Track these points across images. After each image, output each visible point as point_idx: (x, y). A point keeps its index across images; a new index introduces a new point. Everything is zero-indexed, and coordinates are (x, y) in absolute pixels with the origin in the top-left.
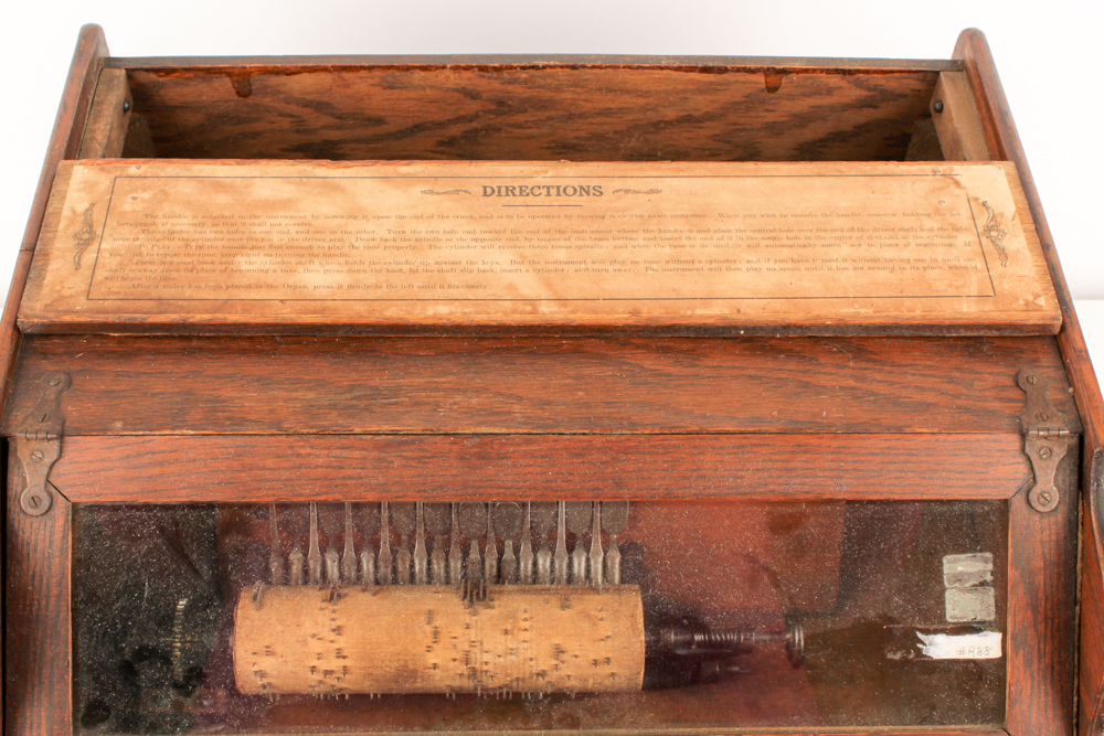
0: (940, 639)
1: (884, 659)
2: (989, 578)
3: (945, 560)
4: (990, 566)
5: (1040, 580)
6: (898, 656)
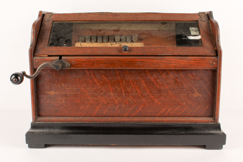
0: (191, 37)
1: (182, 39)
2: (197, 30)
3: (190, 28)
4: (197, 29)
5: (205, 29)
6: (184, 39)
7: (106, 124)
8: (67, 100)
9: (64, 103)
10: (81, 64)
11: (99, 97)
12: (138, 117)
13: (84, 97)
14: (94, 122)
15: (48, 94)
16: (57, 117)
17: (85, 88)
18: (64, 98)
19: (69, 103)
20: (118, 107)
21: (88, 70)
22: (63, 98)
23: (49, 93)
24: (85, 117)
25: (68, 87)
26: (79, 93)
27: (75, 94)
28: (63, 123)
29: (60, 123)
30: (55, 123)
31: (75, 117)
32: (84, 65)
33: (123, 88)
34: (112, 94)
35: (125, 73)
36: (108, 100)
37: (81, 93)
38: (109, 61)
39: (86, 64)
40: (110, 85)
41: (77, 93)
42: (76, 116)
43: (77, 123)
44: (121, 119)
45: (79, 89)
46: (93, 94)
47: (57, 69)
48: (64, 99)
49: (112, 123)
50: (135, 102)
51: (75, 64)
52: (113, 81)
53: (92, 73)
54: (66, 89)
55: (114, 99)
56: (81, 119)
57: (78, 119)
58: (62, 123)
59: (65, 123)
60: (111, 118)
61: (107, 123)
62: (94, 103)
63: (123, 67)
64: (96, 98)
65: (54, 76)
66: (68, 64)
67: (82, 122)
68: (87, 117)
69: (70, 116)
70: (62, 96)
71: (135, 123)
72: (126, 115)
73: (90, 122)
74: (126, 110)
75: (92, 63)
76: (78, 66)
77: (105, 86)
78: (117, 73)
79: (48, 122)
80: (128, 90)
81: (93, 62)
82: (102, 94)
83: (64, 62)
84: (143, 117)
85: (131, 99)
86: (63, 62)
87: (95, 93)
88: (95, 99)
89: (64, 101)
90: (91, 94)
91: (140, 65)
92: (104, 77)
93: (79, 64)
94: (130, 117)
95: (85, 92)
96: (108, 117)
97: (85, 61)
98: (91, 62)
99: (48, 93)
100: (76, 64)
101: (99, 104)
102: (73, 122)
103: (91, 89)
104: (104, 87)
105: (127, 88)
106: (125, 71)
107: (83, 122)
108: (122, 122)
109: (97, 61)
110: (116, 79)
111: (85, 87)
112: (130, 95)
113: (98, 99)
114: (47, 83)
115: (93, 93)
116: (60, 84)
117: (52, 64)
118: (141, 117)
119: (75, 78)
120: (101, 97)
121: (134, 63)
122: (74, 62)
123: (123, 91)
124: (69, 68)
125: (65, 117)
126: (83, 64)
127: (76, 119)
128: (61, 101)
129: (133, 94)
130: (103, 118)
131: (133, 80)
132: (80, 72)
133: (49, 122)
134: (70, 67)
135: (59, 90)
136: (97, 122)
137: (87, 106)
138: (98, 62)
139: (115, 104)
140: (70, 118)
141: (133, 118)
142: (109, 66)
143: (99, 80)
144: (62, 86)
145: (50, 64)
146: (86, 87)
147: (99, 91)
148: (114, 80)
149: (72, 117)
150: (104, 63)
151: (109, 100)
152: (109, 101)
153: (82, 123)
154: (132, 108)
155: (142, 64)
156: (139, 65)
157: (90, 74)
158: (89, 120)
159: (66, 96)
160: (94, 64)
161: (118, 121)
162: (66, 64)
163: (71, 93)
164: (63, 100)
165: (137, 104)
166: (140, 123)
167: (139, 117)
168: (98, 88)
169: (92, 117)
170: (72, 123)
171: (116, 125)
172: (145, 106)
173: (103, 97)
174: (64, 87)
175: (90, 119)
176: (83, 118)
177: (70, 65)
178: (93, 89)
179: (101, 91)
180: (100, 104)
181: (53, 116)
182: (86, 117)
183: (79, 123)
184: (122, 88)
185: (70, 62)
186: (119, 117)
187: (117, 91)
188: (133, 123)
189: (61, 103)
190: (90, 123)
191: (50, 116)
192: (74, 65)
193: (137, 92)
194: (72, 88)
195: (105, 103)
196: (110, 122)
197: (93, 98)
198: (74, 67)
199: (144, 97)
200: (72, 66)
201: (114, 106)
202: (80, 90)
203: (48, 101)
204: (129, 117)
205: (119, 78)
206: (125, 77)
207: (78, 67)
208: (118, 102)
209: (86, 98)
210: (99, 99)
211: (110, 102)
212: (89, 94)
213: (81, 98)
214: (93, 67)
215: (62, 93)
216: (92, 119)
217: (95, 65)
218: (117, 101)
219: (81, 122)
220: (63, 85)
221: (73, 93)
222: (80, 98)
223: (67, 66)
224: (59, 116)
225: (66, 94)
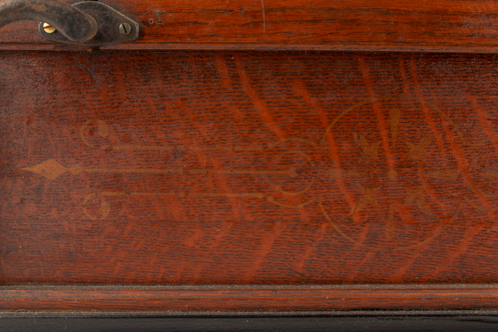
7: (310, 316)
8: (120, 204)
9: (105, 216)
10: (195, 23)
11: (278, 188)
12: (453, 282)
13: (205, 190)
14: (253, 309)
15: (31, 173)
16: (75, 287)
17: (208, 143)
18: (109, 194)
19: (131, 217)
20: (363, 236)
21: (227, 55)
22: (104, 194)
23: (37, 169)
24: (205, 287)
25: (127, 140)
26: (181, 171)
27: (161, 175)
28: (101, 317)
29: (84, 313)
30: (63, 313)
31: (161, 283)
32: (208, 29)
33: (390, 144)
34: (336, 174)
35: (403, 74)
36: (316, 204)
37: (191, 171)
38: (331, 9)
39: (217, 25)
40: (328, 130)
41: (172, 171)
42: (164, 282)
43: (170, 313)
44: (378, 295)
45: (181, 148)
46: (246, 175)
47: (71, 32)
48: (107, 198)
49: (338, 313)
50: (445, 214)
51: (166, 25)
52: (344, 113)
53: (243, 73)
54: (117, 148)
55: (348, 197)
56: (187, 295)
57: (172, 295)
58: (96, 317)
59: (112, 317)
60: (329, 286)
61: (313, 313)
62: (248, 218)
63: (401, 39)
64: (260, 196)
65: (59, 86)
66: (128, 22)
67: (194, 309)
68: (216, 283)
69: (135, 282)
70: (97, 184)
71: (445, 312)
72: (402, 271)
73: (235, 309)
74: (400, 249)
75: (249, 20)
76: (181, 31)
77: (306, 138)
78: (366, 72)
79: (27, 309)
80: (414, 158)
81: (255, 14)
82: (292, 172)
83: (112, 12)
84: (479, 283)
85: (427, 201)
86: (105, 9)
87: (257, 169)
88: (256, 199)
89: (105, 210)
90: (238, 172)
91: (482, 32)
92: (299, 89)
93: (182, 24)
94: (419, 282)
95: (209, 167)
96: (316, 282)
97: (215, 8)
98: (246, 12)
99: (28, 169)
100: (171, 24)
101: (273, 222)
102: (151, 308)
103: (237, 148)
104: (301, 140)
105: (411, 145)
106: (401, 64)
107: (197, 310)
108: (385, 310)
109: (271, 10)
110: (357, 101)
111: (208, 139)
112: (419, 180)
113: (270, 199)
114: (25, 123)
115: (248, 168)
116: (91, 124)
117: (47, 6)
118: (467, 282)
119: (162, 96)
120: (287, 190)
121: (452, 21)
122: (158, 11)
123: (391, 161)
124: (134, 42)
125: (110, 287)
126: (204, 21)
127: (163, 295)
128: (93, 208)
129: (436, 175)
130: (295, 287)
131: (436, 108)
132: (186, 68)
133: (33, 308)
134: (137, 35)
135: (85, 153)
136: (264, 309)
137: (217, 233)
138: (278, 13)
139: (350, 221)
140: (136, 290)
141: (432, 286)
142: (331, 34)
143: (276, 109)
144: (100, 133)
145: (34, 7)
146: (216, 138)
147: (278, 158)
148: (350, 109)
149: (143, 287)
150: (309, 18)
151: (321, 205)
152: (322, 209)
153: (195, 313)
154: (429, 240)
155: (490, 25)
156: (476, 32)
157: (236, 77)
158: (227, 300)
159: (115, 182)
160: (257, 24)
161: (369, 305)
162: (118, 22)
163: (143, 170)
164: (104, 204)
165: (451, 221)
166: (471, 312)
167: (459, 282)
168: (270, 146)
169: (241, 283)
170: (143, 313)
171: (358, 321)
172: (488, 231)
173: (293, 190)
174: (107, 140)
175: (235, 296)
176: (200, 290)
177: (140, 28)
178: (250, 149)
179: (287, 162)
180: (279, 224)
181: (54, 282)
182: (213, 287)
183: (180, 313)
184: (386, 148)
185: (140, 13)
186: (366, 282)
187: (360, 160)
188: (440, 312)
189: (93, 219)
190: (233, 313)
191: (41, 282)
192: (162, 26)
193: (454, 164)
194: (144, 148)
195: (305, 216)
196: (330, 309)
197: (247, 195)
198: (157, 36)
199: (485, 188)
200: (149, 35)
201: (346, 232)
202: (186, 156)
203: (31, 208)
204: (414, 282)
205: (373, 99)
206: (400, 91)
207: (180, 37)
208: (362, 214)
209: (212, 195)
210: (275, 199)
211: (325, 214)
212: (229, 172)
213: (187, 193)
214: (255, 40)
215: (96, 170)
216: (244, 295)
217: (264, 31)
218: (358, 210)
219: (189, 309)
220: (103, 129)
221: (152, 171)
222: (182, 194)
223: (122, 32)
224: (83, 282)
225: (117, 177)
